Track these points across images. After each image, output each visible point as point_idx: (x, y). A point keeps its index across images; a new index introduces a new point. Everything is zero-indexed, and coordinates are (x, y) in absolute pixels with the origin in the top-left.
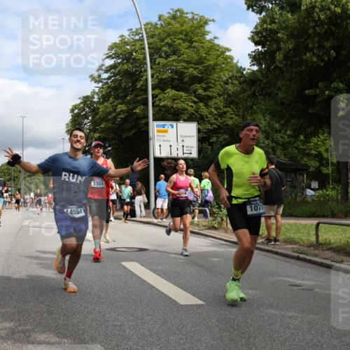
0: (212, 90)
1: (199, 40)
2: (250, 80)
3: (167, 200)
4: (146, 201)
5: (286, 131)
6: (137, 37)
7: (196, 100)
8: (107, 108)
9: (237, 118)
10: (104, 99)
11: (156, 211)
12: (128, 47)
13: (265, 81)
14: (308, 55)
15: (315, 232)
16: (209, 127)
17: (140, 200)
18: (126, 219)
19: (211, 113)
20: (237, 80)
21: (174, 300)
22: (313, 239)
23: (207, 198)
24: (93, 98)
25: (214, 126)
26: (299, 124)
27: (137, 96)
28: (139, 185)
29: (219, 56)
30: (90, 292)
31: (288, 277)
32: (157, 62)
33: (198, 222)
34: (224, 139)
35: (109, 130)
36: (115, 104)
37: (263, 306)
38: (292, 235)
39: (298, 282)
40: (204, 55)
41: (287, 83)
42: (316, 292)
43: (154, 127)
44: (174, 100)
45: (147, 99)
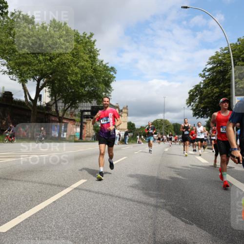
6: (226, 52)
8: (208, 91)
10: (206, 86)
12: (220, 58)
24: (200, 85)
27: (225, 83)
32: (237, 64)
36: (213, 88)
43: (236, 99)
45: (231, 84)
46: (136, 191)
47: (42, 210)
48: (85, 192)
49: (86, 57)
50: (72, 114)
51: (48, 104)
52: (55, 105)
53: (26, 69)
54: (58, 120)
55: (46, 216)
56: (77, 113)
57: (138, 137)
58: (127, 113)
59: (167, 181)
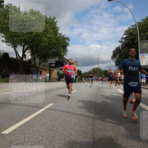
6: (134, 27)
12: (131, 31)
24: (119, 48)
43: (140, 55)
46: (82, 110)
47: (28, 121)
48: (53, 111)
49: (52, 31)
50: (44, 65)
51: (30, 60)
52: (34, 60)
53: (16, 39)
54: (36, 69)
55: (31, 125)
56: (47, 65)
57: (83, 78)
58: (77, 65)
59: (100, 104)
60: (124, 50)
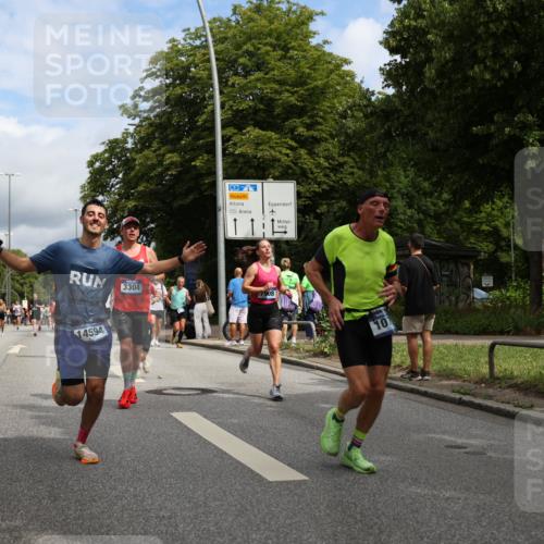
0: (320, 127)
1: (300, 46)
2: (382, 111)
3: (246, 310)
4: (213, 311)
5: (441, 193)
7: (294, 144)
9: (360, 173)
10: (143, 144)
11: (228, 327)
12: (183, 59)
13: (406, 113)
14: (476, 69)
15: (487, 359)
16: (315, 188)
17: (202, 309)
18: (179, 341)
19: (318, 165)
20: (361, 111)
21: (258, 474)
22: (485, 370)
23: (312, 305)
24: (126, 142)
25: (325, 187)
26: (462, 183)
27: (197, 138)
28: (201, 285)
29: (332, 71)
30: (120, 463)
31: (444, 433)
32: (230, 83)
33: (297, 344)
34: (340, 208)
35: (152, 195)
36: (162, 152)
37: (403, 482)
38: (450, 365)
39: (460, 441)
40: (308, 71)
41: (442, 115)
42: (490, 457)
43: (225, 188)
44: (258, 144)
45: (214, 143)
60: (146, 152)
